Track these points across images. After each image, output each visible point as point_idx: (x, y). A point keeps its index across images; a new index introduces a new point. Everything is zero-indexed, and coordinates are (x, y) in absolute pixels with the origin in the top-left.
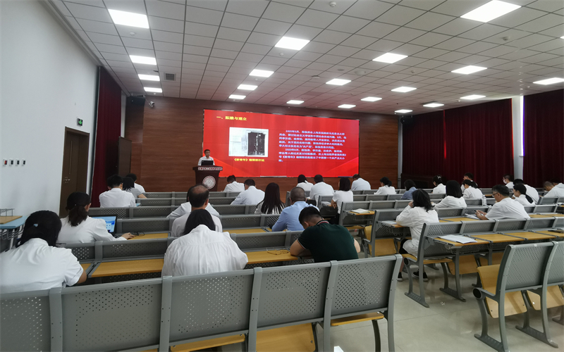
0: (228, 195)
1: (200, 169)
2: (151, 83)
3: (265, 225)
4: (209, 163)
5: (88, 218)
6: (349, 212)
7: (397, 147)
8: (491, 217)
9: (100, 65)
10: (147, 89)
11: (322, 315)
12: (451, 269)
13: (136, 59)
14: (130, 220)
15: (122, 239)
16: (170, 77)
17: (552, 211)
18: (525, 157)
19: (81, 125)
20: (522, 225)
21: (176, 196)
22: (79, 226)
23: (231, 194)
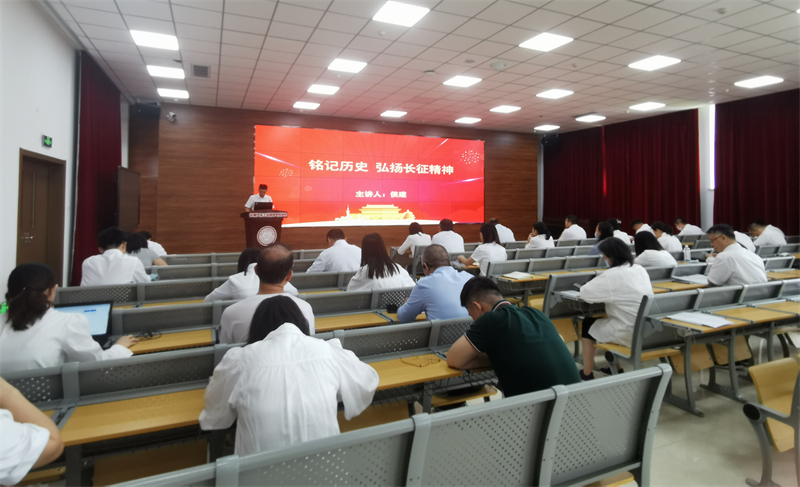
1: (252, 215)
2: (170, 83)
3: (379, 307)
4: (266, 207)
5: (50, 311)
6: (500, 277)
7: (535, 179)
9: (80, 48)
10: (164, 93)
13: (144, 38)
16: (200, 71)
18: (717, 191)
19: (50, 146)
21: (218, 259)
22: (33, 330)
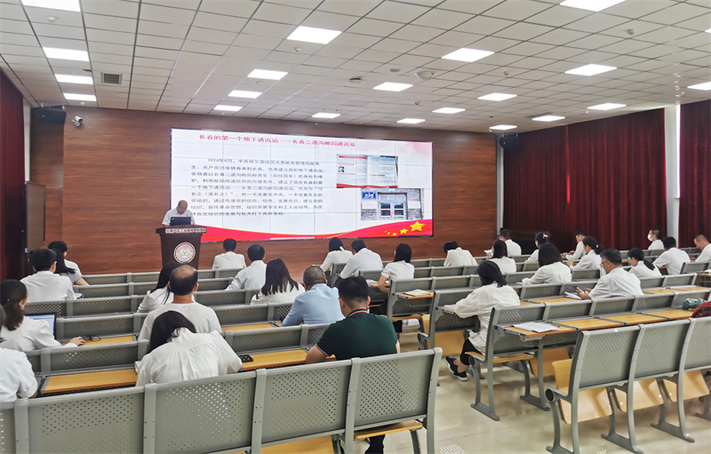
0: (217, 275)
1: (168, 231)
2: (78, 89)
3: (275, 319)
4: (183, 222)
5: (26, 319)
6: (401, 294)
7: (495, 186)
8: (596, 296)
10: (68, 96)
11: (343, 427)
12: (534, 369)
13: (53, 53)
14: (69, 320)
15: (72, 345)
16: (112, 78)
17: (690, 283)
18: (681, 199)
20: (630, 305)
21: (134, 279)
22: (18, 329)
23: (223, 273)
